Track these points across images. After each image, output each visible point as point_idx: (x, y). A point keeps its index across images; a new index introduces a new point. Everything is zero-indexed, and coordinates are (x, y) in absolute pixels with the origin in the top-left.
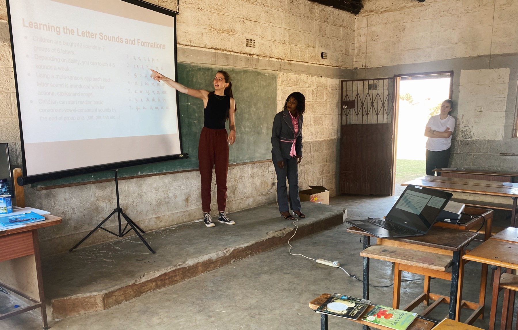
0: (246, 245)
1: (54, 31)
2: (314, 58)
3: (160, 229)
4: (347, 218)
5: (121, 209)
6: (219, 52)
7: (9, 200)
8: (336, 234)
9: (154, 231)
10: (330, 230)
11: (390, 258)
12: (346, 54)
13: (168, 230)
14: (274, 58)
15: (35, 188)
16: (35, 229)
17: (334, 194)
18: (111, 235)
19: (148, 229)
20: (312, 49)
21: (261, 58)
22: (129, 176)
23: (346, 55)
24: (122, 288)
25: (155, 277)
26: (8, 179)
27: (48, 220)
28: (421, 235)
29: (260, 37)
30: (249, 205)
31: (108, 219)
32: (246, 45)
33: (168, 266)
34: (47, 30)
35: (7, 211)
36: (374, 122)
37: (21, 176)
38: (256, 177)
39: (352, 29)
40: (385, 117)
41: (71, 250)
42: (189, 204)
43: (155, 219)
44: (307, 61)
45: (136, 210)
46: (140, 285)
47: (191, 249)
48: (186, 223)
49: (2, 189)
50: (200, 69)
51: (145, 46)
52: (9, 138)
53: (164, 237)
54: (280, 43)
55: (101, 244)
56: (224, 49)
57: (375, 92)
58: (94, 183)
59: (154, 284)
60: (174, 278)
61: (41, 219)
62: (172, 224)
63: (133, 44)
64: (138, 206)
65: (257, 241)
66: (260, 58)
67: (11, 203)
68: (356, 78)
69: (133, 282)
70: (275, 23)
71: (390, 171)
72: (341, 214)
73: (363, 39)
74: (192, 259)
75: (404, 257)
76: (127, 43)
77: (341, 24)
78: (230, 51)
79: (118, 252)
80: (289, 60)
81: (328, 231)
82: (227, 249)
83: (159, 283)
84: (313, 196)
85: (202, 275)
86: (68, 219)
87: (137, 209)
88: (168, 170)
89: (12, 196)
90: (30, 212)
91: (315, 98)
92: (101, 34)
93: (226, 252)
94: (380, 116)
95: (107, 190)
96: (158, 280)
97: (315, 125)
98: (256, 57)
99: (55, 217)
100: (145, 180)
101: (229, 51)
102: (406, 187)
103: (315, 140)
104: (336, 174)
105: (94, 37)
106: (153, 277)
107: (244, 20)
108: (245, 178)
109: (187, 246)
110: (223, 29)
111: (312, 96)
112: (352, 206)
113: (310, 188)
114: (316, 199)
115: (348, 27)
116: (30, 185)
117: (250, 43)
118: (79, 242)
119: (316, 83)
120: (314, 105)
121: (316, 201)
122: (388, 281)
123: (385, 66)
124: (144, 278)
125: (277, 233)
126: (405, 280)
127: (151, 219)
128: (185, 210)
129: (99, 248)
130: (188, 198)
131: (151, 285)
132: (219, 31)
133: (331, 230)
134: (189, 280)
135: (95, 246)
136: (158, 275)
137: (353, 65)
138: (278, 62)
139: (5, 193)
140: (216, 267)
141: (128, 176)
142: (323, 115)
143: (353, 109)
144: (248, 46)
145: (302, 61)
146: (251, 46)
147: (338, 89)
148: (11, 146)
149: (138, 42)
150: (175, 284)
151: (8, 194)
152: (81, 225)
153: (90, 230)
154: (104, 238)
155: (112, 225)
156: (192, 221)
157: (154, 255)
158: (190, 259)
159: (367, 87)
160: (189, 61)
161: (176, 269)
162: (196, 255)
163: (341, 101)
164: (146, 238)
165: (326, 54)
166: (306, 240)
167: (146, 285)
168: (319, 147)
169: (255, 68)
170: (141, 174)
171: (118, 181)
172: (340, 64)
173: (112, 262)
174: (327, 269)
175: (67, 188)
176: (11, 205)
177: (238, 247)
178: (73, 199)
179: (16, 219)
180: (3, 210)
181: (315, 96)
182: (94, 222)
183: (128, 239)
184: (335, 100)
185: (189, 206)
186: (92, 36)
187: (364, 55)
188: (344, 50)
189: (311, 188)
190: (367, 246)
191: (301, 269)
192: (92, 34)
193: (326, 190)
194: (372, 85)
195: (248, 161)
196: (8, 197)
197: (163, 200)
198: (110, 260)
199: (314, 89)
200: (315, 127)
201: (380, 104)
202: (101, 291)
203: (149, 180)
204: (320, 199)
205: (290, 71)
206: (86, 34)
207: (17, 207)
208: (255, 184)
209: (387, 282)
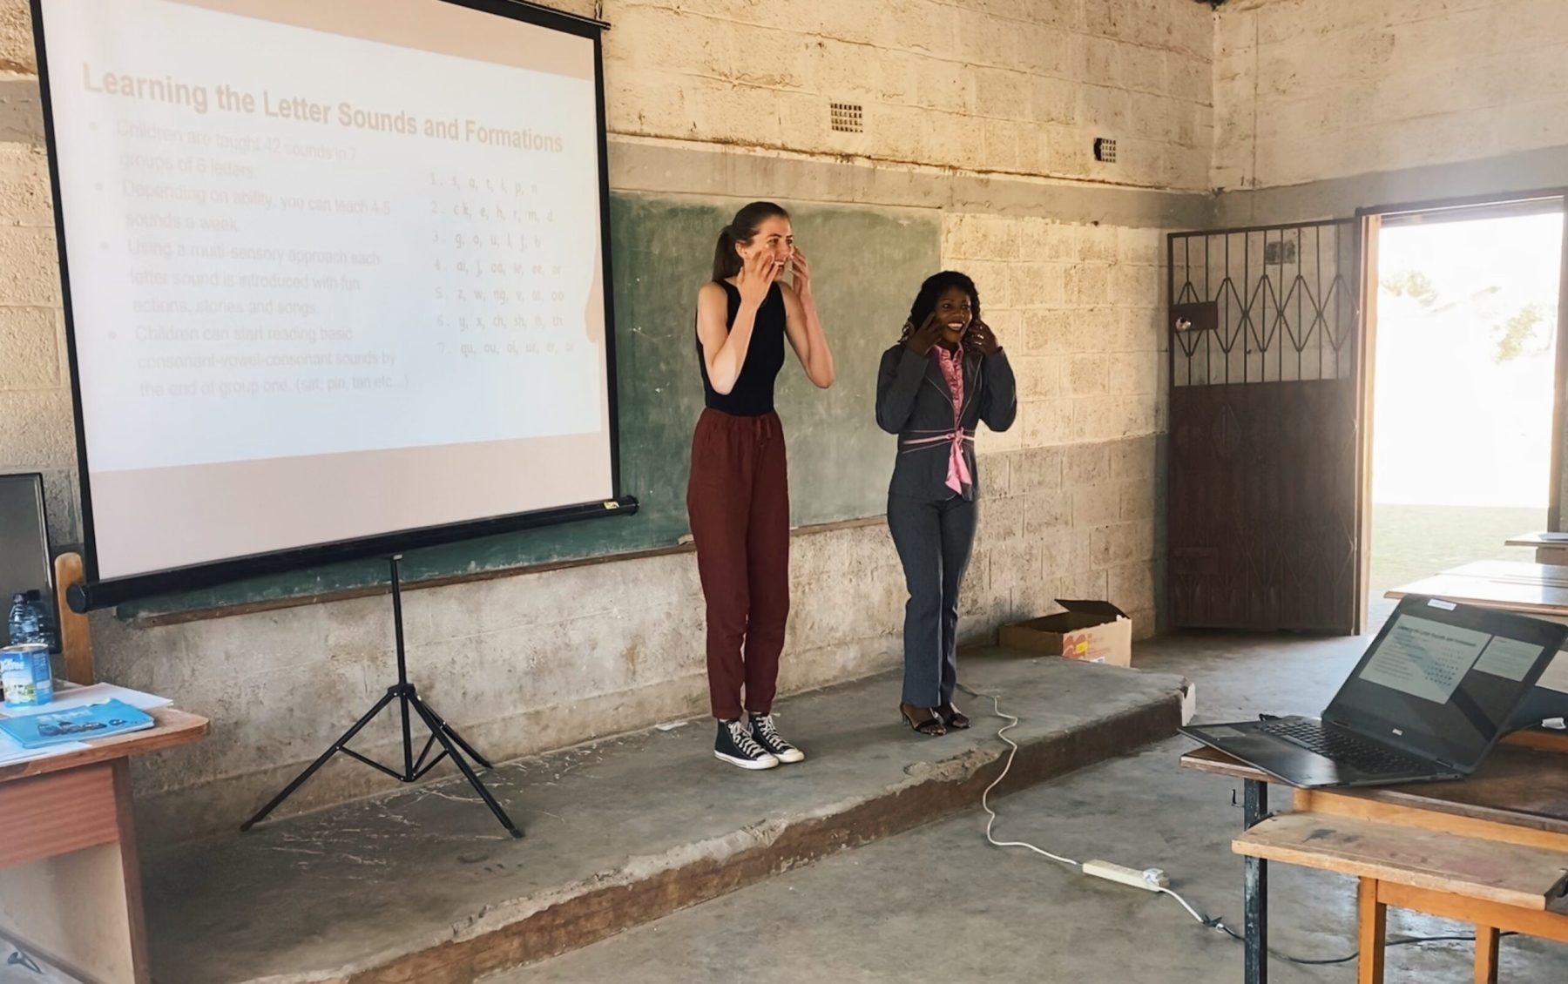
0: (832, 809)
1: (188, 102)
2: (1069, 159)
3: (543, 754)
4: (1195, 716)
5: (412, 688)
6: (739, 150)
7: (42, 660)
8: (1155, 771)
9: (519, 759)
10: (1134, 759)
11: (1341, 860)
12: (1182, 142)
13: (567, 758)
14: (927, 165)
15: (131, 620)
16: (121, 755)
17: (1150, 631)
18: (378, 775)
19: (501, 754)
20: (1061, 129)
21: (884, 168)
22: (437, 578)
23: (1182, 145)
24: (407, 955)
25: (520, 918)
26: (43, 593)
27: (164, 725)
28: (1452, 776)
29: (880, 95)
30: (844, 668)
31: (368, 720)
32: (831, 125)
33: (566, 881)
34: (162, 98)
35: (35, 698)
36: (1289, 375)
37: (80, 581)
38: (869, 574)
39: (1202, 57)
40: (1328, 355)
41: (246, 827)
42: (639, 668)
43: (523, 721)
44: (1046, 172)
45: (462, 691)
46: (469, 945)
47: (643, 824)
48: (628, 733)
49: (23, 625)
50: (674, 212)
51: (491, 142)
52: (49, 457)
53: (555, 780)
54: (950, 113)
55: (348, 806)
56: (755, 141)
57: (1290, 270)
58: (324, 600)
59: (516, 943)
60: (582, 922)
61: (140, 724)
62: (583, 737)
63: (452, 137)
64: (467, 677)
65: (871, 797)
66: (879, 167)
67: (47, 670)
68: (1222, 224)
69: (445, 934)
70: (930, 46)
71: (1348, 547)
72: (1174, 698)
73: (1242, 88)
74: (646, 858)
75: (1393, 857)
76: (432, 134)
77: (1161, 40)
78: (777, 148)
79: (399, 833)
80: (979, 169)
81: (1128, 762)
82: (766, 825)
83: (533, 939)
84: (1071, 637)
85: (681, 916)
86: (236, 723)
87: (463, 687)
88: (569, 554)
89: (52, 646)
90: (108, 700)
91: (1074, 299)
92: (345, 109)
93: (764, 834)
94: (1309, 355)
95: (367, 624)
96: (531, 930)
97: (1075, 390)
98: (867, 164)
99: (188, 716)
100: (490, 589)
101: (772, 147)
102: (1399, 601)
103: (1078, 441)
104: (1153, 560)
105: (322, 116)
106: (512, 920)
107: (825, 42)
108: (829, 577)
109: (630, 812)
110: (753, 73)
111: (1063, 290)
112: (1213, 673)
113: (1062, 610)
114: (1083, 647)
115: (1189, 51)
116: (114, 610)
117: (844, 119)
118: (273, 798)
119: (1079, 247)
120: (1072, 322)
121: (1083, 654)
122: (1345, 940)
123: (1323, 177)
124: (481, 921)
125: (942, 768)
126: (1403, 936)
127: (511, 718)
128: (626, 689)
129: (340, 818)
130: (633, 648)
131: (505, 946)
132: (738, 81)
133: (1137, 756)
134: (634, 930)
135: (327, 811)
136: (530, 913)
137: (1208, 180)
138: (943, 179)
139: (30, 639)
140: (727, 885)
141: (436, 574)
142: (1103, 355)
143: (1212, 332)
144: (837, 129)
145: (1028, 172)
146: (848, 126)
147: (1156, 263)
148: (54, 482)
149: (469, 131)
150: (588, 944)
151: (43, 640)
152: (281, 743)
153: (307, 758)
154: (356, 785)
155: (382, 741)
156: (649, 724)
157: (519, 845)
158: (640, 858)
159: (1257, 255)
160: (635, 187)
161: (589, 894)
162: (659, 845)
163: (1167, 305)
164: (496, 785)
165: (1113, 146)
166: (1047, 792)
167: (490, 948)
168: (1092, 467)
169: (864, 200)
170: (478, 570)
171: (402, 595)
172: (1162, 178)
173: (377, 866)
174: (1123, 895)
175: (232, 621)
176: (48, 678)
177: (802, 816)
178: (253, 655)
179: (62, 724)
180: (24, 694)
181: (1076, 289)
182: (323, 731)
183: (435, 789)
184: (1144, 304)
185: (638, 676)
186: (316, 113)
187: (1249, 143)
188: (1175, 130)
189: (1064, 610)
190: (1259, 818)
191: (1027, 895)
192: (315, 110)
193: (1119, 617)
194: (1279, 246)
195: (841, 520)
196: (39, 651)
197: (549, 655)
198: (372, 860)
199: (1069, 266)
200: (1075, 396)
201: (1309, 313)
202: (338, 965)
203: (505, 589)
204: (1098, 646)
205: (988, 206)
206: (296, 108)
207: (67, 684)
208: (867, 597)
209: (1339, 944)
